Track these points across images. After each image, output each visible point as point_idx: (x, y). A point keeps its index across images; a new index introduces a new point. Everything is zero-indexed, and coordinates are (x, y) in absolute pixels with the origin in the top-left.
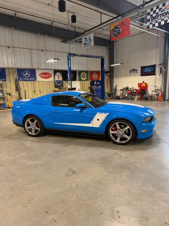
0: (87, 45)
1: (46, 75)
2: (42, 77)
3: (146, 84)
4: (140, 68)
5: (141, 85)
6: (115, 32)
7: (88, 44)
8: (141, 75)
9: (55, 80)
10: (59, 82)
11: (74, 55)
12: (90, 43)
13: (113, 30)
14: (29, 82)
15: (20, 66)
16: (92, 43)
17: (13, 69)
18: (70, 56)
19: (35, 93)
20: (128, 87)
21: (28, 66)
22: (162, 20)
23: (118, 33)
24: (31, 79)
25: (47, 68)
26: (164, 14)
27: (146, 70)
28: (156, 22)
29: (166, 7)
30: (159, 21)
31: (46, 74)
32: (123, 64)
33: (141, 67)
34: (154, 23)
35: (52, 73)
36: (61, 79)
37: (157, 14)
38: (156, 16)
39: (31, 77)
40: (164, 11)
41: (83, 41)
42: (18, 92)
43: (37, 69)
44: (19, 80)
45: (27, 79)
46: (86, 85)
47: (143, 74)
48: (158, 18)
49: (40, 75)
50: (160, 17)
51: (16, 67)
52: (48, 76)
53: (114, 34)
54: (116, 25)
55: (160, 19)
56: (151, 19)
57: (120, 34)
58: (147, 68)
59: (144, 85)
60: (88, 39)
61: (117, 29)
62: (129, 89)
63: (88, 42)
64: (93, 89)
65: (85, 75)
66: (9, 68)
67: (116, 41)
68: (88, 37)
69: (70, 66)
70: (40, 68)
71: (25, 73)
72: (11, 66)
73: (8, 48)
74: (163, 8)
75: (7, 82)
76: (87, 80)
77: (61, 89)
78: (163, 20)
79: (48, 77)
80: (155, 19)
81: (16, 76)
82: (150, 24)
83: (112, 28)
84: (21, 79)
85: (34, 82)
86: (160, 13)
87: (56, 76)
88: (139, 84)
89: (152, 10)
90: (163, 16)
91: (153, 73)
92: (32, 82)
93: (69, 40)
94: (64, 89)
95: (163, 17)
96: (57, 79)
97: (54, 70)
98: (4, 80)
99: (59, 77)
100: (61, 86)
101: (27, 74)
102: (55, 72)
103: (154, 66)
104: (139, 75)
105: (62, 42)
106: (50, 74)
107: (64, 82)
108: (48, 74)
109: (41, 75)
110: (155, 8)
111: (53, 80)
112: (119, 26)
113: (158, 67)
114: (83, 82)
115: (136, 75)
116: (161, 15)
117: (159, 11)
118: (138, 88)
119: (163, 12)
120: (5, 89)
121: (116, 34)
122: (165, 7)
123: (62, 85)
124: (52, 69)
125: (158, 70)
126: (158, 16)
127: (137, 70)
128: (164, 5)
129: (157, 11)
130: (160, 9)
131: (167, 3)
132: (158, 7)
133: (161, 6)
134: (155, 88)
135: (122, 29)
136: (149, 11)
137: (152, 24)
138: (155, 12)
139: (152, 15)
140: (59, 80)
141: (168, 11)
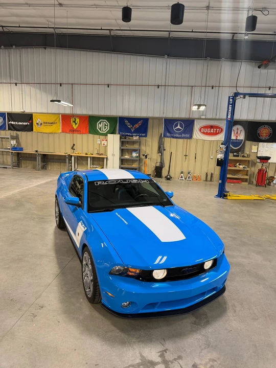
1: (211, 130)
2: (204, 133)
11: (245, 95)
14: (181, 141)
15: (170, 115)
17: (159, 119)
18: (233, 99)
19: (187, 159)
21: (184, 115)
24: (183, 135)
25: (217, 117)
31: (211, 127)
35: (224, 126)
36: (242, 137)
39: (184, 132)
42: (160, 154)
43: (198, 119)
44: (164, 136)
45: (177, 135)
49: (200, 130)
51: (165, 116)
52: (216, 130)
66: (154, 118)
69: (229, 117)
70: (202, 117)
71: (176, 125)
72: (157, 115)
73: (158, 87)
75: (149, 138)
77: (238, 156)
79: (216, 134)
81: (162, 130)
84: (168, 134)
85: (189, 140)
92: (186, 140)
93: (269, 62)
94: (243, 156)
98: (144, 135)
100: (237, 151)
101: (179, 127)
105: (259, 67)
106: (219, 128)
107: (248, 143)
108: (217, 127)
109: (202, 130)
120: (143, 148)
123: (242, 149)
140: (236, 139)
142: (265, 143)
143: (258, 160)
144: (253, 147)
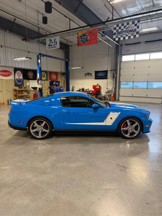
0: (51, 46)
1: (5, 73)
2: (1, 75)
3: (99, 86)
4: (94, 73)
5: (95, 87)
6: (83, 39)
7: (53, 46)
8: (96, 79)
9: (16, 78)
10: (19, 81)
11: (43, 55)
12: (55, 45)
13: (81, 37)
16: (58, 46)
18: (40, 56)
20: (84, 89)
22: (126, 36)
23: (86, 40)
25: (7, 66)
26: (128, 31)
27: (100, 75)
28: (121, 37)
29: (130, 26)
30: (124, 36)
31: (5, 71)
32: (83, 68)
33: (95, 71)
34: (119, 37)
35: (12, 71)
36: (21, 77)
37: (122, 30)
38: (121, 32)
40: (128, 28)
41: (48, 42)
46: (45, 85)
47: (97, 78)
48: (123, 33)
50: (125, 33)
53: (82, 40)
54: (83, 33)
55: (125, 34)
56: (117, 33)
57: (87, 41)
58: (101, 73)
59: (98, 87)
60: (53, 40)
61: (85, 37)
62: (85, 90)
63: (53, 44)
64: (54, 89)
65: (45, 75)
67: (71, 46)
68: (53, 39)
69: (40, 66)
74: (127, 26)
76: (47, 80)
77: (22, 88)
78: (128, 36)
79: (8, 75)
80: (120, 34)
82: (116, 37)
83: (80, 34)
86: (125, 30)
87: (16, 75)
88: (93, 86)
89: (118, 26)
90: (127, 32)
91: (105, 77)
93: (31, 39)
94: (24, 88)
95: (127, 34)
96: (17, 77)
97: (14, 68)
99: (19, 76)
100: (21, 84)
102: (16, 70)
103: (106, 72)
104: (93, 78)
105: (23, 40)
106: (10, 72)
107: (24, 80)
108: (8, 72)
110: (120, 25)
111: (13, 78)
112: (87, 34)
113: (110, 72)
114: (43, 81)
115: (91, 78)
116: (125, 31)
117: (124, 28)
118: (93, 90)
119: (127, 30)
121: (84, 41)
122: (129, 26)
123: (23, 84)
124: (12, 67)
125: (109, 75)
126: (123, 32)
127: (91, 74)
128: (128, 24)
129: (122, 27)
130: (125, 27)
131: (131, 23)
132: (123, 25)
133: (125, 24)
134: (107, 90)
135: (90, 38)
136: (115, 26)
137: (118, 37)
138: (120, 28)
139: (118, 30)
140: (19, 79)
141: (132, 29)
142: (32, 81)
143: (33, 89)
144: (27, 83)
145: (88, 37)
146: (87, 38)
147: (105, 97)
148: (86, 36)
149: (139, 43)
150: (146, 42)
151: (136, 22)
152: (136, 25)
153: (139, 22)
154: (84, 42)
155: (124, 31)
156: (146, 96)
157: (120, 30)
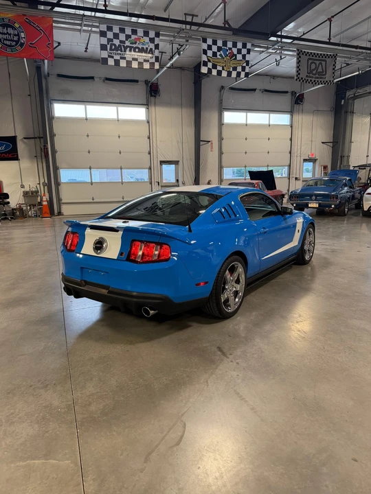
22: (133, 59)
23: (17, 42)
26: (137, 50)
28: (121, 58)
29: (139, 39)
34: (117, 57)
37: (121, 42)
38: (120, 46)
40: (135, 43)
48: (125, 51)
50: (130, 51)
55: (130, 55)
56: (109, 46)
57: (21, 46)
61: (10, 30)
74: (133, 37)
78: (136, 59)
80: (119, 52)
82: (109, 56)
86: (127, 43)
89: (110, 29)
91: (10, 155)
95: (136, 55)
103: (12, 140)
110: (116, 29)
112: (17, 25)
117: (127, 40)
119: (134, 46)
121: (8, 43)
122: (136, 37)
126: (125, 48)
128: (134, 32)
129: (122, 37)
130: (128, 37)
131: (140, 32)
132: (122, 30)
133: (128, 31)
134: (23, 190)
135: (29, 37)
136: (104, 27)
137: (113, 57)
138: (116, 36)
139: (112, 40)
141: (145, 47)
145: (22, 35)
146: (18, 35)
147: (20, 209)
148: (14, 28)
149: (92, 78)
150: (107, 79)
151: (152, 34)
152: (152, 40)
153: (158, 35)
154: (6, 45)
155: (128, 47)
156: (122, 200)
157: (116, 42)
